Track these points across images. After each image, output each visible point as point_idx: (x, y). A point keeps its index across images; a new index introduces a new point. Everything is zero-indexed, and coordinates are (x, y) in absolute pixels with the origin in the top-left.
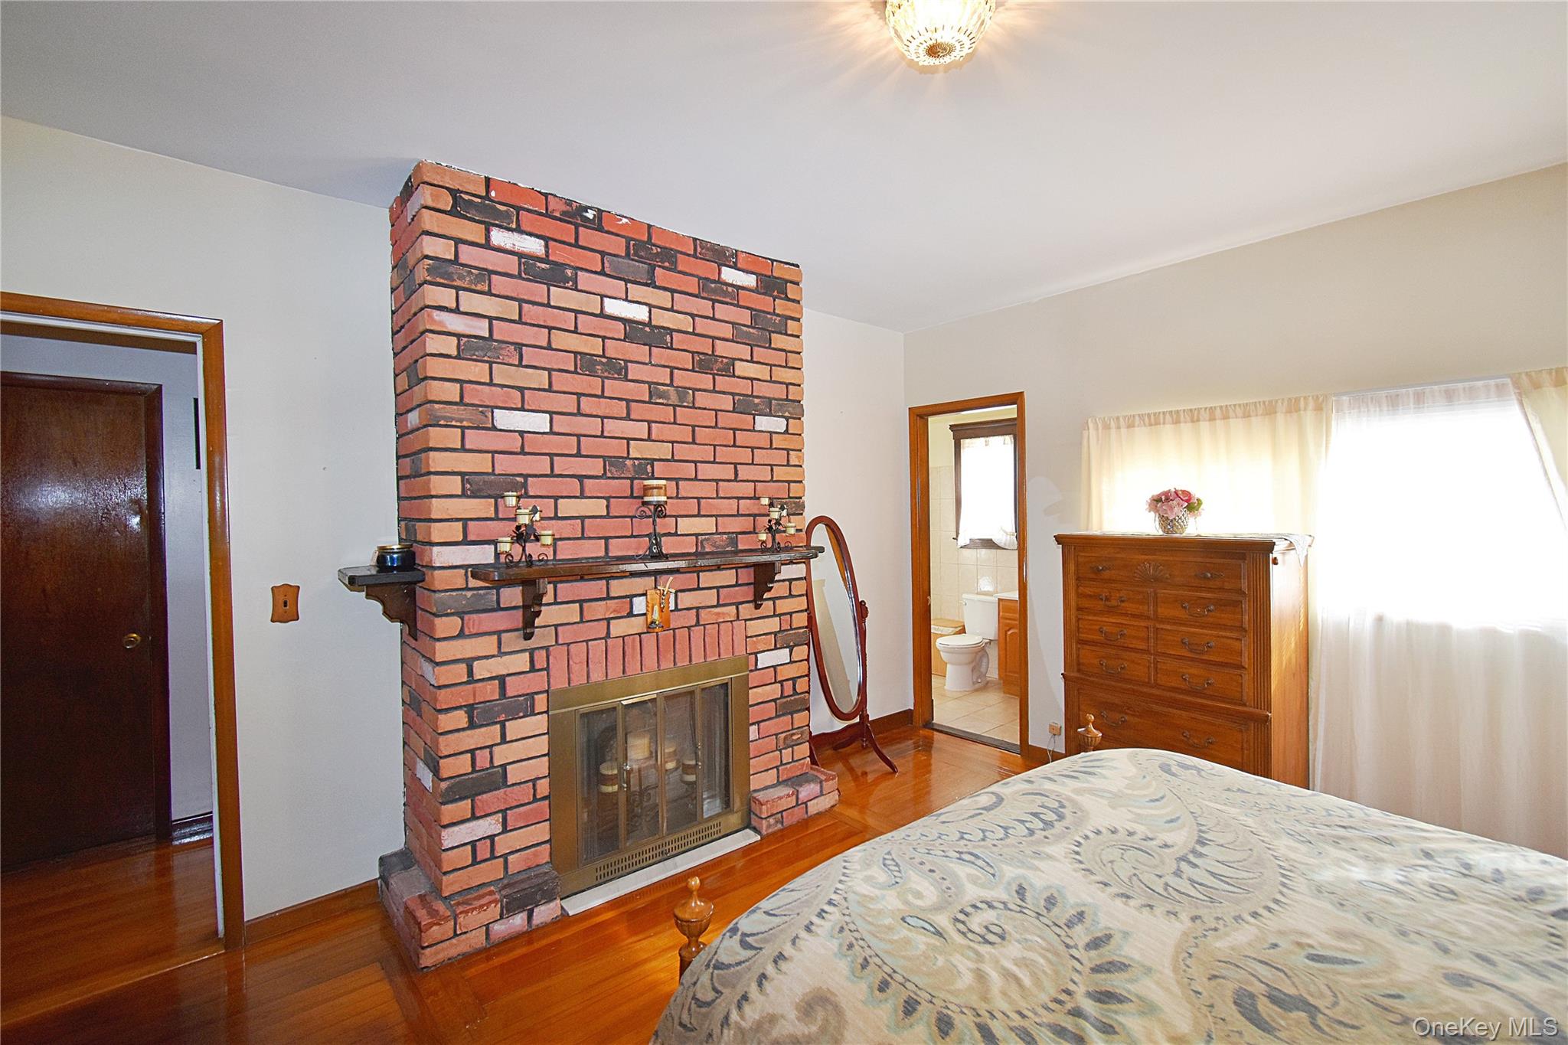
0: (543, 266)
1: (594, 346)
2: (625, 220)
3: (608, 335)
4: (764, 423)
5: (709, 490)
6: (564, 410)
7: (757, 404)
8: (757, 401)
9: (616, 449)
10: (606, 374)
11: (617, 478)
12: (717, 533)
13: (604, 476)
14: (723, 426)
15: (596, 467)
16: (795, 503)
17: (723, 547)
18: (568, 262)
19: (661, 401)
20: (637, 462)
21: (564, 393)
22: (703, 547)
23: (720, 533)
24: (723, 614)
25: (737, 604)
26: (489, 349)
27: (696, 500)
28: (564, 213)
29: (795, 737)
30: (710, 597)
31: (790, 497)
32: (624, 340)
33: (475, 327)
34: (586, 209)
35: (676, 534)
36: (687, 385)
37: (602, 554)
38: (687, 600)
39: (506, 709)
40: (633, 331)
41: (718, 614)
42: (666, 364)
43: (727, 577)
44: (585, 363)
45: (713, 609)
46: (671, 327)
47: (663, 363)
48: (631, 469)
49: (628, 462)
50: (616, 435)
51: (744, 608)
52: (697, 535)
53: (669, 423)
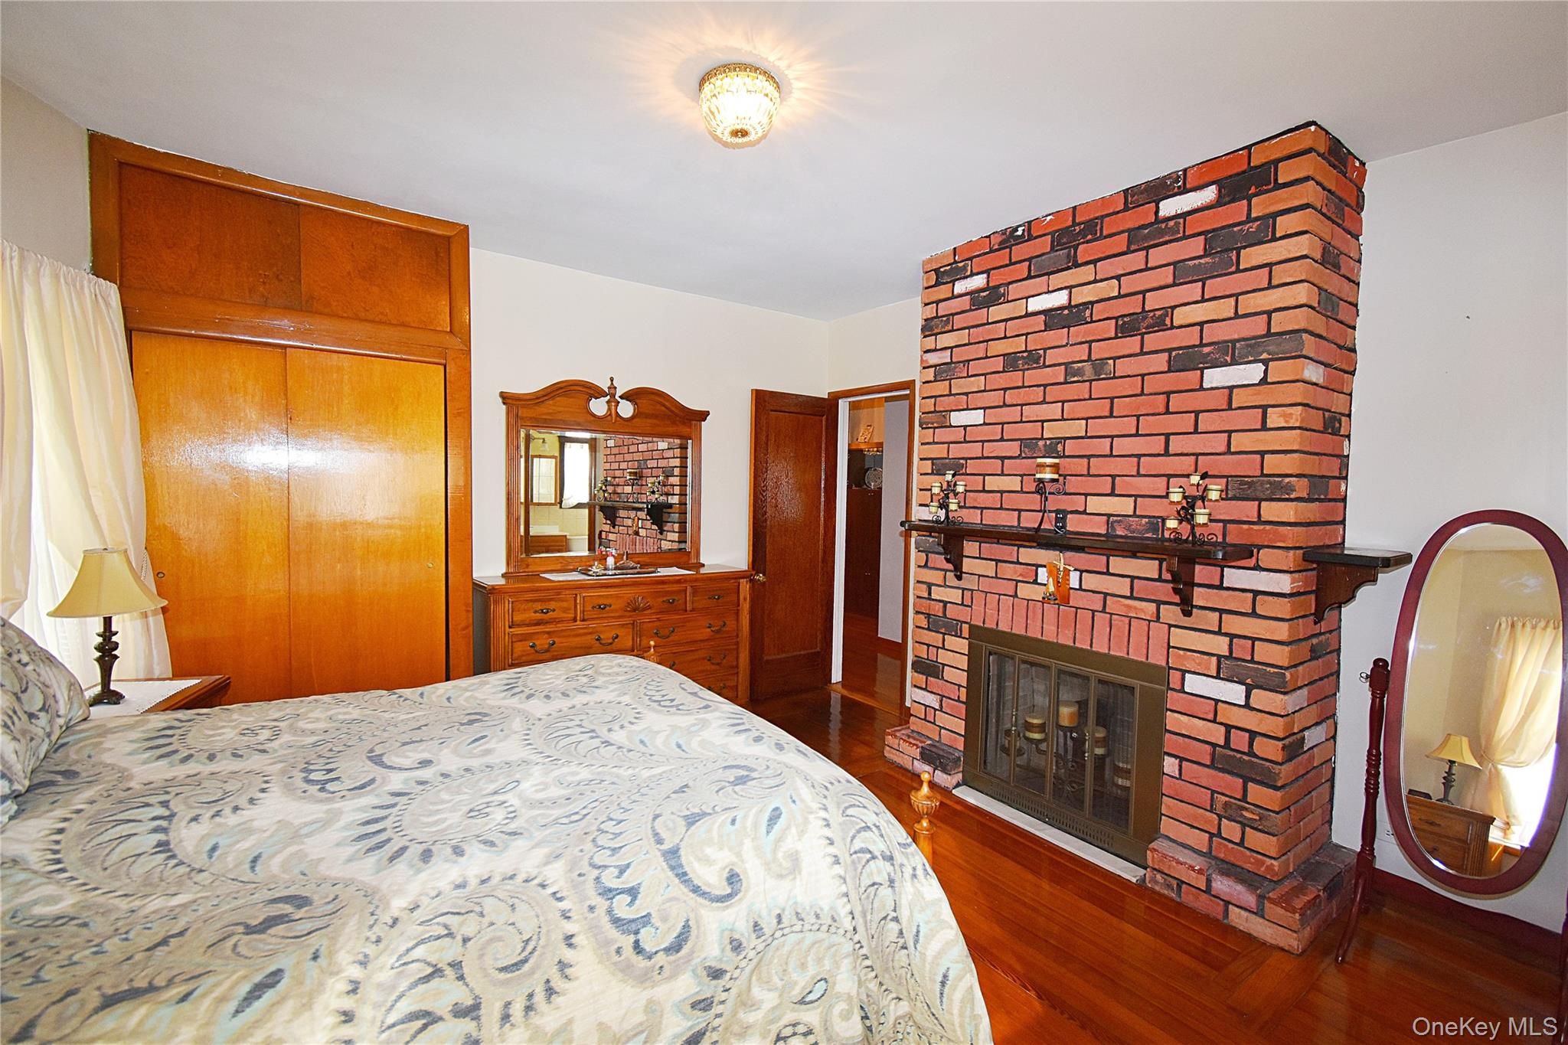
0: (985, 294)
1: (1019, 345)
2: (1049, 218)
3: (1029, 331)
4: (1215, 377)
5: (1128, 466)
6: (993, 405)
7: (1208, 354)
8: (1206, 350)
9: (1030, 431)
10: (1026, 367)
11: (1029, 458)
12: (1134, 515)
13: (1019, 457)
14: (1151, 391)
15: (1013, 449)
16: (1270, 483)
17: (1139, 532)
18: (1002, 282)
19: (1075, 379)
20: (1048, 442)
21: (995, 390)
22: (1114, 529)
23: (1139, 516)
24: (1135, 608)
25: (1159, 603)
26: (950, 370)
27: (1110, 478)
28: (1000, 243)
29: (1245, 813)
30: (1122, 587)
31: (1263, 475)
32: (1045, 330)
33: (943, 357)
34: (1016, 229)
35: (1084, 512)
36: (1107, 356)
37: (1016, 524)
38: (1091, 582)
39: (945, 625)
40: (1053, 318)
41: (1129, 607)
42: (1083, 340)
43: (1148, 568)
44: (1011, 361)
45: (1122, 600)
46: (1091, 299)
47: (1079, 340)
48: (1042, 448)
49: (1041, 443)
50: (1032, 419)
51: (1167, 610)
52: (1109, 516)
53: (1085, 400)
